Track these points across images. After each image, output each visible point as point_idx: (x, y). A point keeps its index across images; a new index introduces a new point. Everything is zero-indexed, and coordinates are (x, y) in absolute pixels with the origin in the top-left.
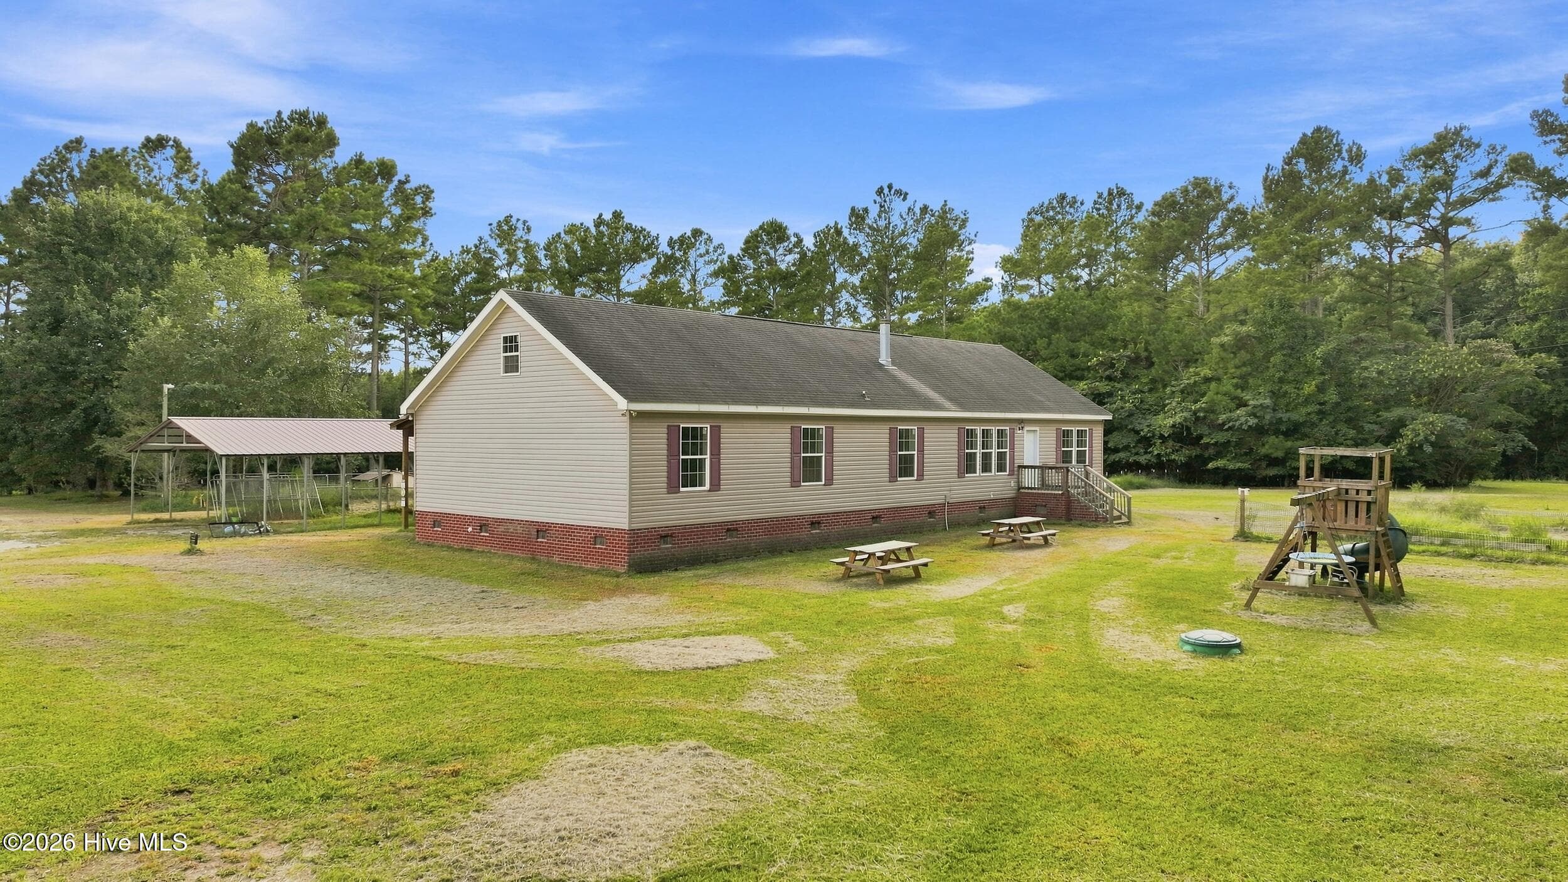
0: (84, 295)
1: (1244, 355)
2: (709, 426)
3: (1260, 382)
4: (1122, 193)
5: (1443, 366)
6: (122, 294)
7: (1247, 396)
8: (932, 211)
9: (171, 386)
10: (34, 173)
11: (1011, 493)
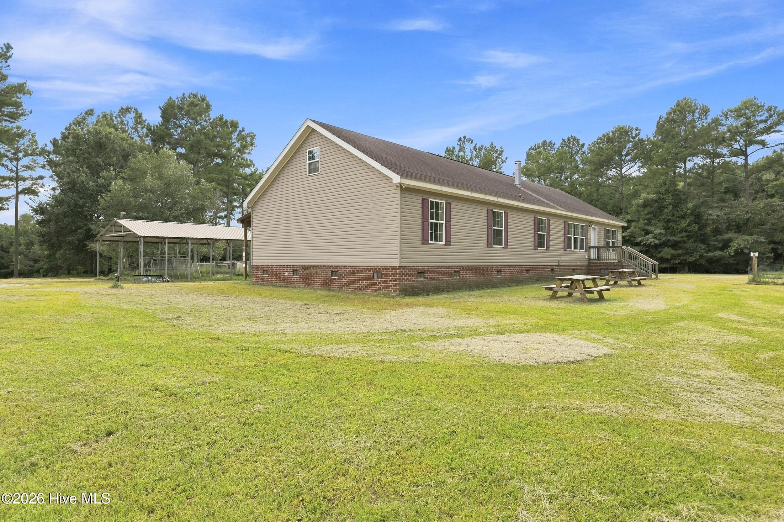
0: (86, 174)
1: (648, 209)
2: (444, 202)
3: (657, 222)
4: (574, 139)
5: (751, 213)
6: (105, 173)
7: (651, 228)
8: (485, 147)
9: (124, 213)
10: (70, 125)
11: (586, 263)
